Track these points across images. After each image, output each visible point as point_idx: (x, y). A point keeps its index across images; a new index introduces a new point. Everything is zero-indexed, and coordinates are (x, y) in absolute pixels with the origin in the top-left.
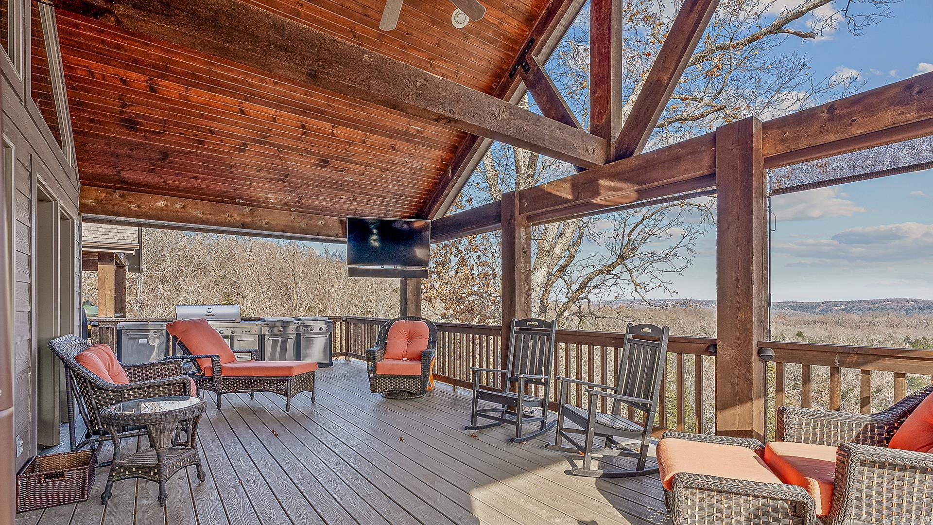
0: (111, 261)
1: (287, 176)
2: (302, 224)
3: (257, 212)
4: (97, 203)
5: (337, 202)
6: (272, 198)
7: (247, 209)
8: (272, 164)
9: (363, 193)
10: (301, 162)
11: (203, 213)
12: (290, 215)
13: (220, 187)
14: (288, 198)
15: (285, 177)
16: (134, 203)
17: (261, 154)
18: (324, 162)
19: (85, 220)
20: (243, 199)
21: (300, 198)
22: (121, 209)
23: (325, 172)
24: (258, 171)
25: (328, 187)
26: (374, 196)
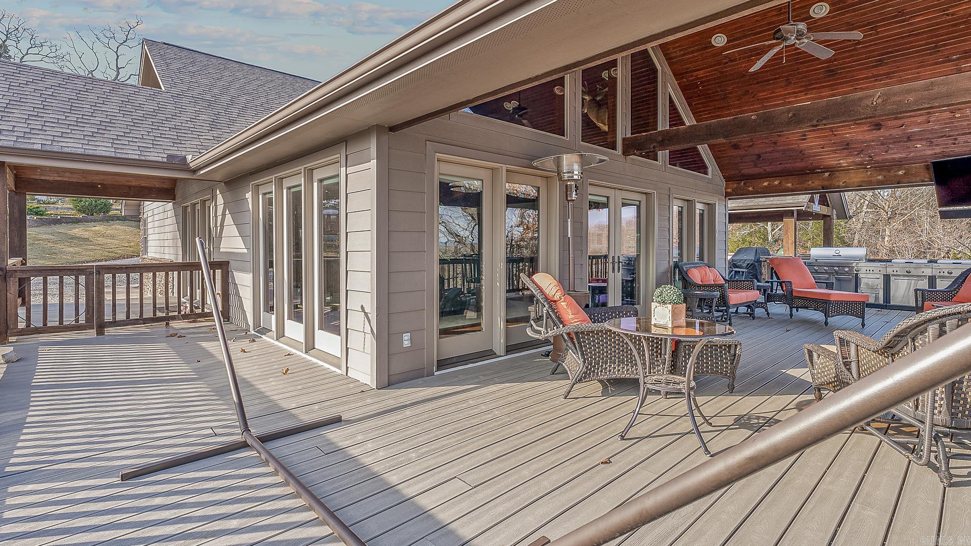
0: (792, 216)
1: (847, 145)
2: (880, 177)
3: (835, 175)
4: (733, 190)
5: (913, 151)
6: (843, 163)
7: (827, 174)
8: (831, 140)
9: (942, 137)
10: (855, 132)
11: (792, 185)
12: (867, 172)
13: (799, 165)
14: (858, 160)
15: (847, 146)
16: (750, 186)
17: (818, 137)
18: (878, 126)
19: (729, 199)
20: (821, 169)
21: (870, 157)
22: (744, 192)
23: (882, 132)
24: (822, 148)
25: (894, 142)
26: (958, 135)
